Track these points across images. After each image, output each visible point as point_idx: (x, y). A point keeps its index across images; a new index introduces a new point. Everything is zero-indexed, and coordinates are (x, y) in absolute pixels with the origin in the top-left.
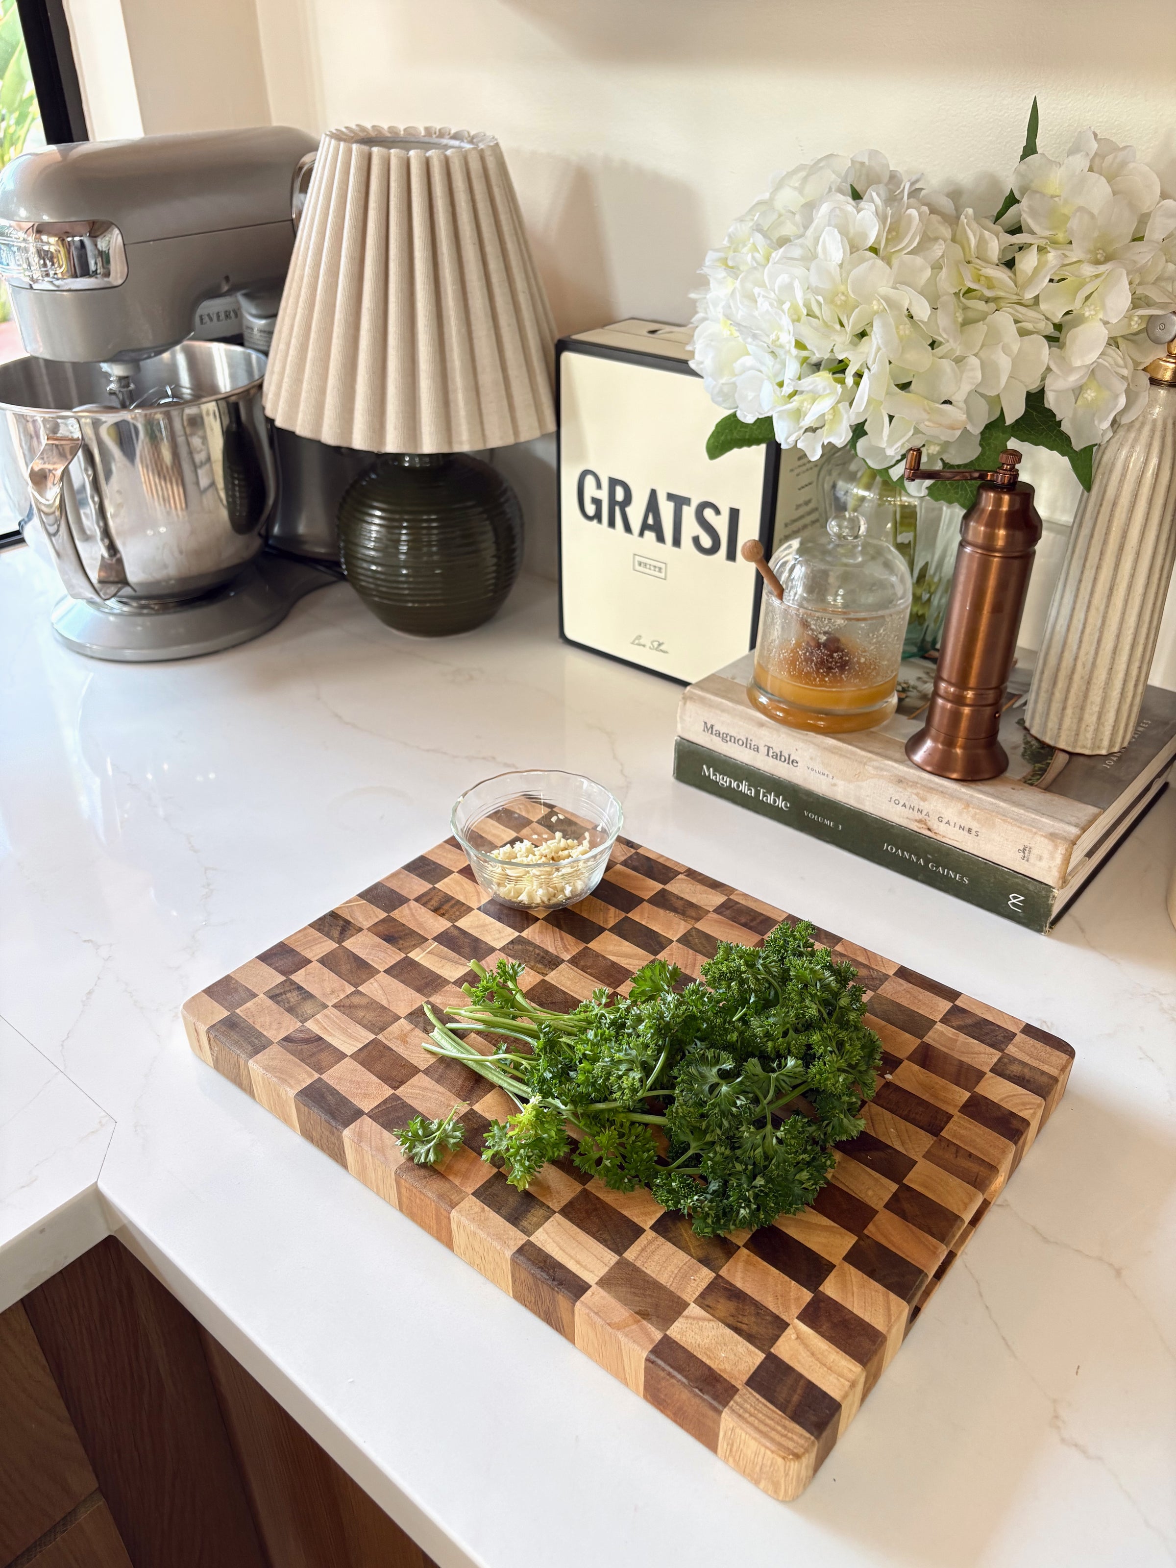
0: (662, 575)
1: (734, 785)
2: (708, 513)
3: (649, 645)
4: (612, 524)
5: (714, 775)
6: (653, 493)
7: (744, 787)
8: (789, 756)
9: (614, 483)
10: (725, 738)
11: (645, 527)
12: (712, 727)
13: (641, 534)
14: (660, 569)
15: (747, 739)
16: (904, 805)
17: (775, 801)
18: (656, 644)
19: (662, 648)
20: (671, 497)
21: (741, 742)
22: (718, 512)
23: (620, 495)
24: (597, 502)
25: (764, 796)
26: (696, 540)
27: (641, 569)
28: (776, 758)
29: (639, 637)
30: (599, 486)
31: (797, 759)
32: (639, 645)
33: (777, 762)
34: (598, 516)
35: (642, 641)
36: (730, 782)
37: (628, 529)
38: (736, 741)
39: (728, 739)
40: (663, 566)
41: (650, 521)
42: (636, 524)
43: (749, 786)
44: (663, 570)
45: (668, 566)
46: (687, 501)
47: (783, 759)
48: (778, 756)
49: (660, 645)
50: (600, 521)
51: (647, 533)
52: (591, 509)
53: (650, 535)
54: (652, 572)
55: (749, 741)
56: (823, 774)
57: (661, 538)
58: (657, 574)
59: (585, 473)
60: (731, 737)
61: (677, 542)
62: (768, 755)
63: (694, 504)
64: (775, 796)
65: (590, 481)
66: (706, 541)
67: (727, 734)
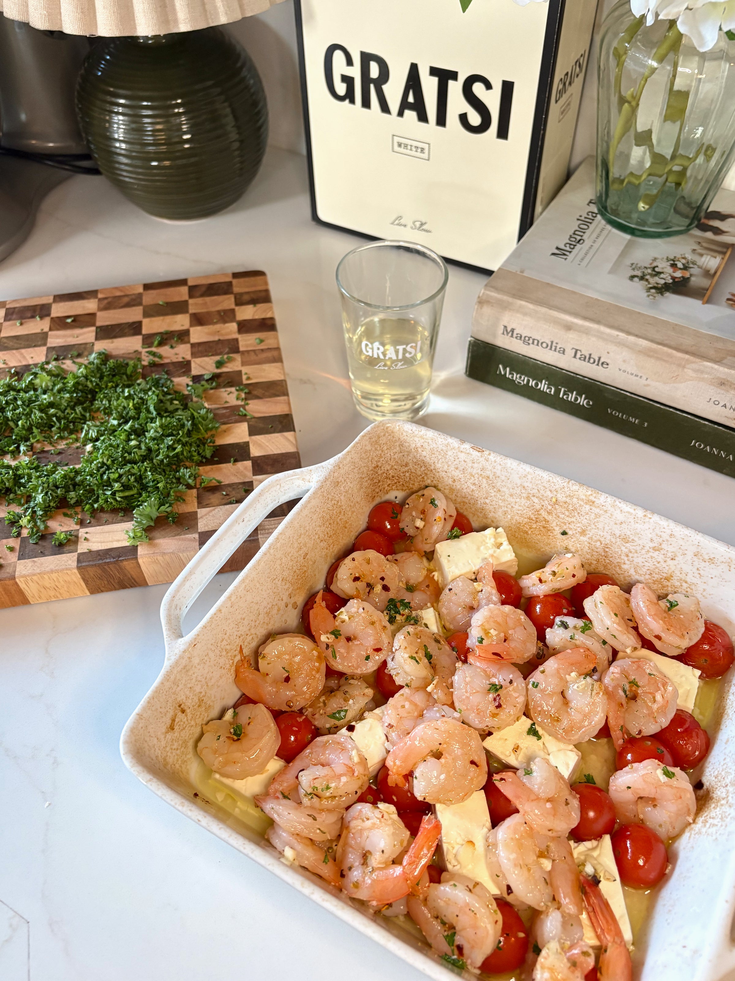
0: (425, 156)
1: (532, 383)
2: (478, 89)
3: (410, 224)
4: (366, 104)
5: (510, 373)
6: (414, 69)
7: (543, 386)
8: (600, 358)
9: (366, 58)
10: (526, 340)
11: (404, 106)
12: (513, 330)
13: (401, 114)
14: (422, 150)
15: (552, 342)
16: (725, 406)
17: (576, 399)
18: (418, 224)
19: (424, 227)
20: (434, 71)
21: (544, 345)
22: (488, 86)
23: (374, 71)
24: (348, 80)
25: (564, 394)
26: (463, 118)
27: (402, 150)
28: (584, 360)
29: (400, 218)
30: (350, 62)
31: (608, 361)
32: (399, 225)
33: (585, 364)
34: (350, 96)
35: (403, 221)
36: (528, 381)
37: (385, 108)
38: (539, 343)
39: (531, 341)
40: (426, 146)
41: (411, 99)
42: (394, 104)
43: (549, 385)
44: (426, 151)
45: (431, 145)
46: (454, 75)
47: (592, 361)
48: (587, 358)
49: (422, 224)
50: (352, 101)
51: (407, 112)
52: (341, 88)
53: (411, 115)
54: (413, 153)
55: (554, 344)
56: (636, 376)
57: (423, 117)
58: (419, 154)
59: (333, 48)
60: (534, 340)
61: (441, 121)
62: (575, 356)
63: (462, 78)
64: (576, 394)
65: (338, 57)
66: (475, 119)
67: (529, 338)
